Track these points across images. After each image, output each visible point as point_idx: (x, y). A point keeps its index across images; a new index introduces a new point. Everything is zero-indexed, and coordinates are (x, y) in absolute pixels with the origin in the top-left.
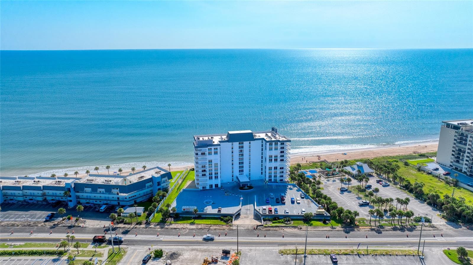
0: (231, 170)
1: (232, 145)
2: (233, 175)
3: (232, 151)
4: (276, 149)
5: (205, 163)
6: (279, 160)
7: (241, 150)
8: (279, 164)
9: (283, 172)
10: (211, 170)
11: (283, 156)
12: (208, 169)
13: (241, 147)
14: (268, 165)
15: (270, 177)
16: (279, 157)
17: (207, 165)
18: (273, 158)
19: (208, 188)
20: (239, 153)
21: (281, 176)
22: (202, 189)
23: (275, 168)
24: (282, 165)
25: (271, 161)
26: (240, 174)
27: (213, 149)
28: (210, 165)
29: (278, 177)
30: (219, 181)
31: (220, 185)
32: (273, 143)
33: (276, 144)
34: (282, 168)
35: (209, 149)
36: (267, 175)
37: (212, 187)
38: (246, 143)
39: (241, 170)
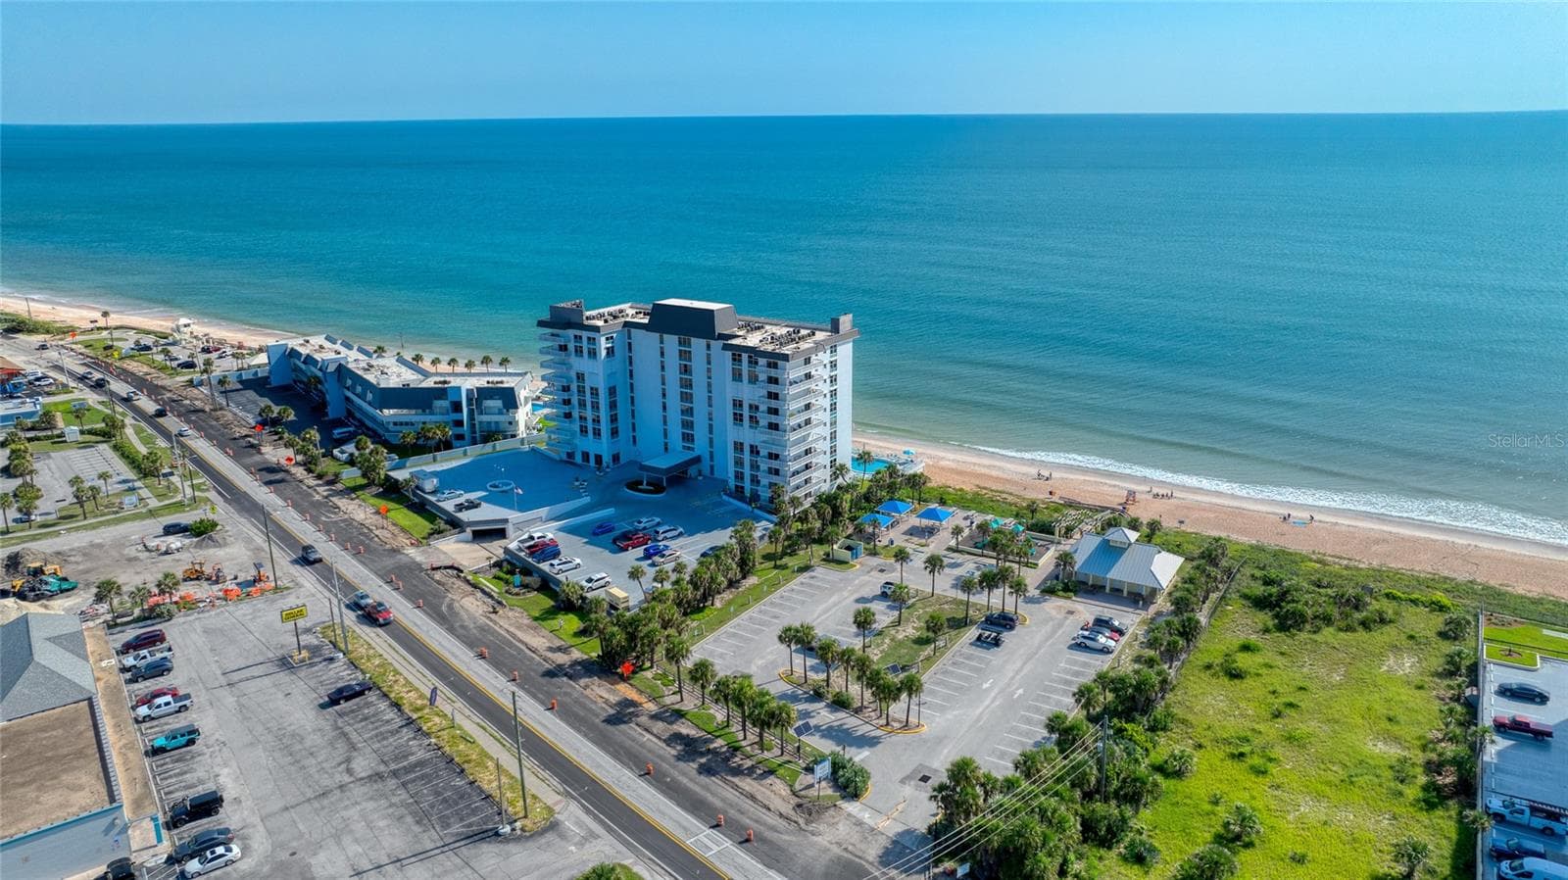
0: (661, 427)
1: (662, 342)
2: (667, 444)
3: (662, 362)
4: (754, 379)
5: (569, 380)
6: (763, 422)
7: (685, 366)
8: (765, 437)
9: (777, 472)
10: (582, 404)
11: (775, 412)
12: (575, 400)
13: (685, 355)
14: (732, 433)
15: (739, 476)
16: (763, 412)
17: (574, 387)
18: (746, 413)
19: (578, 459)
20: (681, 373)
21: (771, 485)
22: (565, 457)
23: (754, 451)
24: (773, 444)
25: (738, 418)
26: (684, 447)
27: (585, 339)
28: (581, 390)
29: (764, 486)
30: (603, 447)
31: (606, 459)
32: (745, 357)
33: (753, 363)
34: (774, 456)
35: (576, 337)
36: (731, 469)
37: (588, 461)
38: (698, 345)
39: (688, 434)
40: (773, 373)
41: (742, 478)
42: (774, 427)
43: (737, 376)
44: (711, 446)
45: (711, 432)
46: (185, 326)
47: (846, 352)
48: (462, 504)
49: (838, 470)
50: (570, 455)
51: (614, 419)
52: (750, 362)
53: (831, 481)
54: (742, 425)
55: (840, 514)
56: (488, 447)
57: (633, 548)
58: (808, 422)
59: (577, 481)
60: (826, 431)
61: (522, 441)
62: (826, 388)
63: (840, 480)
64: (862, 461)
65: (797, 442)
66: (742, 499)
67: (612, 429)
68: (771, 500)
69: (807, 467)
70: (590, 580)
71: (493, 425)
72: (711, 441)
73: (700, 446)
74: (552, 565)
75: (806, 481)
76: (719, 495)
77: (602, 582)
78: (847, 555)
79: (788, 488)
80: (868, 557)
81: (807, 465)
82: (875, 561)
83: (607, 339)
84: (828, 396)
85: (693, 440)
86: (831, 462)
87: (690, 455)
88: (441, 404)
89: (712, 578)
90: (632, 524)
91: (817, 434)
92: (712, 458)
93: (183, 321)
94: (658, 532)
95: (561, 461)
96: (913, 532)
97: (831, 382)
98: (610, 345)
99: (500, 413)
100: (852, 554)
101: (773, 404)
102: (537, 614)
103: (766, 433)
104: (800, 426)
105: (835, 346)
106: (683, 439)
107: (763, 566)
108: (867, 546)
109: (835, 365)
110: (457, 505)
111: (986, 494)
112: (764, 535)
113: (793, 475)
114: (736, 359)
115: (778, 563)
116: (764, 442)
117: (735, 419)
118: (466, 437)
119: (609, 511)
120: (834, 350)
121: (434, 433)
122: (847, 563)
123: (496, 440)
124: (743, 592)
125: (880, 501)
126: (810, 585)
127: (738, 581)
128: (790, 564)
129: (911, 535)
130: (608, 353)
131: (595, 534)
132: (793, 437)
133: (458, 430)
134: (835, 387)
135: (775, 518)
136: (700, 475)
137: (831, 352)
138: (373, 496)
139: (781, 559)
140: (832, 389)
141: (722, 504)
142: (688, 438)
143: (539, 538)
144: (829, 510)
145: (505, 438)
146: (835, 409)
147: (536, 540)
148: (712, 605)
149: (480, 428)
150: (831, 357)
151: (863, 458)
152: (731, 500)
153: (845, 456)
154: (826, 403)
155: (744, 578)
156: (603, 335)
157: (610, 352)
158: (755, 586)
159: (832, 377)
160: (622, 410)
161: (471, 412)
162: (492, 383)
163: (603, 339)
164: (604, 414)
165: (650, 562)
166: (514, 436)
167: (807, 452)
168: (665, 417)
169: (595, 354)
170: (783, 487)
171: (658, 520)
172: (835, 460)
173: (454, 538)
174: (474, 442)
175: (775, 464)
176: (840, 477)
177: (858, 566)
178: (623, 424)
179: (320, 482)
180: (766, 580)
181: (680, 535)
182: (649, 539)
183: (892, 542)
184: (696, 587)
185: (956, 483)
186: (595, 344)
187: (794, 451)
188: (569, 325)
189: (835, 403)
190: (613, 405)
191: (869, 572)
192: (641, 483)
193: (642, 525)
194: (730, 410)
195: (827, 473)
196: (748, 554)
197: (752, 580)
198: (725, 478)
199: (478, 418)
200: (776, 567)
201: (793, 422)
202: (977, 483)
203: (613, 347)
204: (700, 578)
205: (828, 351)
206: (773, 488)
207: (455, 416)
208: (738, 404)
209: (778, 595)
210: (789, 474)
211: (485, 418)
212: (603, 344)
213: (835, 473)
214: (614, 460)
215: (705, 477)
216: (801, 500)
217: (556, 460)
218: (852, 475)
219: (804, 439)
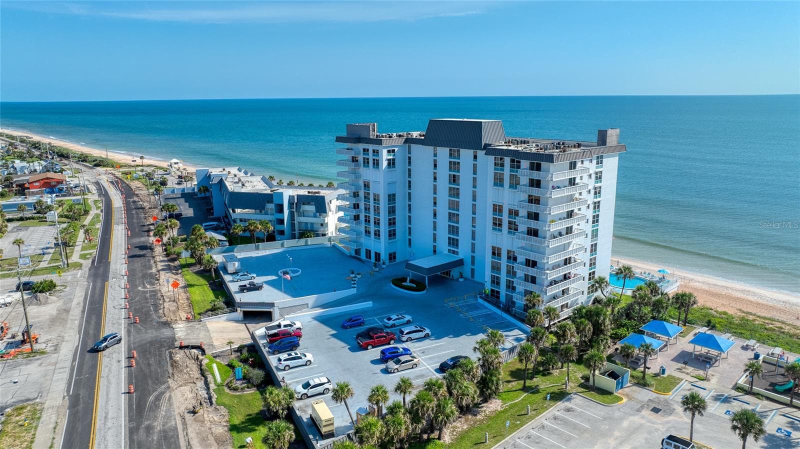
0: (431, 232)
1: (435, 155)
2: (435, 247)
3: (435, 173)
4: (514, 184)
5: (358, 187)
6: (522, 228)
7: (454, 176)
8: (522, 243)
9: (533, 280)
10: (367, 209)
11: (535, 216)
12: (362, 206)
13: (454, 166)
14: (490, 238)
15: (495, 281)
16: (522, 217)
17: (362, 194)
18: (505, 219)
19: (363, 256)
20: (450, 183)
21: (527, 293)
22: (353, 254)
23: (512, 258)
24: (531, 251)
25: (497, 224)
26: (449, 250)
27: (371, 152)
28: (367, 198)
29: (520, 293)
30: (381, 246)
31: (384, 257)
32: (507, 160)
33: (516, 165)
34: (532, 264)
35: (364, 150)
36: (488, 274)
37: (370, 258)
38: (466, 155)
39: (453, 239)
40: (535, 175)
41: (498, 283)
42: (533, 233)
43: (498, 181)
44: (473, 251)
45: (473, 238)
46: (175, 163)
47: (611, 165)
48: (245, 286)
49: (597, 283)
50: (357, 252)
51: (392, 223)
52: (512, 167)
53: (589, 293)
54: (501, 230)
55: (602, 331)
56: (302, 242)
57: (373, 347)
58: (569, 230)
59: (353, 273)
60: (588, 243)
61: (330, 239)
62: (591, 199)
63: (598, 294)
64: (622, 275)
65: (557, 250)
66: (497, 304)
67: (390, 231)
68: (526, 308)
69: (566, 277)
70: (307, 386)
71: (309, 226)
72: (473, 245)
73: (463, 251)
74: (280, 360)
75: (563, 292)
76: (476, 297)
77: (320, 389)
78: (608, 383)
79: (545, 298)
80: (635, 388)
81: (565, 275)
82: (644, 395)
83: (389, 152)
84: (592, 206)
85: (457, 245)
86: (590, 274)
87: (455, 258)
88: (270, 206)
89: (439, 406)
90: (381, 320)
91: (578, 243)
92: (473, 263)
93: (175, 160)
94: (402, 332)
95: (351, 257)
96: (685, 358)
97: (595, 193)
98: (391, 157)
99: (315, 216)
100: (617, 384)
101: (534, 208)
102: (237, 421)
103: (524, 239)
104: (560, 234)
105: (602, 157)
106: (449, 243)
107: (510, 385)
108: (635, 373)
109: (600, 178)
110: (240, 286)
111: (754, 320)
112: (515, 347)
113: (551, 284)
114: (500, 165)
115: (529, 383)
116: (522, 248)
117: (495, 224)
118: (286, 232)
119: (368, 304)
120: (600, 160)
121: (256, 227)
122: (610, 393)
123: (308, 237)
124: (481, 421)
125: (642, 319)
126: (565, 422)
127: (477, 405)
128: (542, 387)
129: (685, 363)
130: (389, 164)
131: (344, 327)
132: (553, 244)
133: (279, 227)
134: (598, 199)
135: (528, 328)
136: (462, 277)
137: (597, 164)
138: (194, 273)
139: (531, 378)
140: (596, 200)
141: (477, 307)
142: (453, 242)
143: (285, 326)
144: (589, 326)
145: (318, 235)
146: (597, 221)
147: (282, 328)
148: (439, 438)
149: (299, 227)
150: (597, 168)
151: (624, 273)
152: (487, 304)
153: (604, 270)
154: (590, 214)
155: (485, 400)
156: (385, 148)
157: (391, 163)
158: (498, 415)
159: (595, 188)
160: (399, 216)
161: (292, 215)
162: (312, 192)
163: (385, 151)
164: (384, 218)
165: (383, 366)
166: (324, 235)
167: (567, 262)
168: (435, 223)
169: (378, 164)
170: (538, 296)
171: (408, 318)
172: (594, 273)
173: (225, 316)
174: (293, 237)
175: (532, 272)
176: (599, 290)
177: (625, 400)
178: (399, 227)
179: (166, 259)
180: (512, 407)
181: (427, 337)
182: (392, 339)
183: (663, 371)
184: (416, 419)
185: (717, 306)
186: (378, 156)
187: (553, 260)
188: (359, 140)
189: (598, 216)
190: (392, 211)
191: (639, 410)
192: (405, 280)
193: (391, 322)
194: (490, 215)
195: (585, 285)
196: (491, 375)
197: (494, 405)
198: (481, 281)
199: (298, 219)
200: (525, 389)
201: (554, 228)
202: (739, 307)
203: (394, 160)
204: (423, 406)
205: (594, 162)
206: (528, 297)
207: (279, 216)
208: (498, 209)
209: (525, 434)
210: (546, 283)
211: (303, 219)
212: (385, 156)
213: (593, 286)
214: (390, 259)
215: (466, 279)
216: (557, 312)
217: (347, 255)
218: (613, 289)
219: (565, 247)
